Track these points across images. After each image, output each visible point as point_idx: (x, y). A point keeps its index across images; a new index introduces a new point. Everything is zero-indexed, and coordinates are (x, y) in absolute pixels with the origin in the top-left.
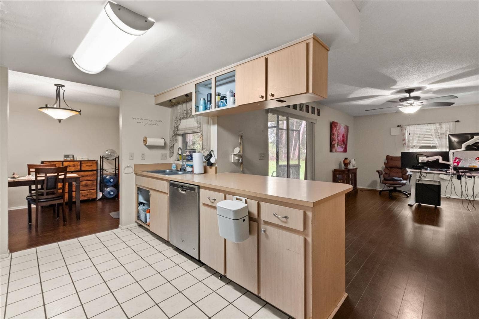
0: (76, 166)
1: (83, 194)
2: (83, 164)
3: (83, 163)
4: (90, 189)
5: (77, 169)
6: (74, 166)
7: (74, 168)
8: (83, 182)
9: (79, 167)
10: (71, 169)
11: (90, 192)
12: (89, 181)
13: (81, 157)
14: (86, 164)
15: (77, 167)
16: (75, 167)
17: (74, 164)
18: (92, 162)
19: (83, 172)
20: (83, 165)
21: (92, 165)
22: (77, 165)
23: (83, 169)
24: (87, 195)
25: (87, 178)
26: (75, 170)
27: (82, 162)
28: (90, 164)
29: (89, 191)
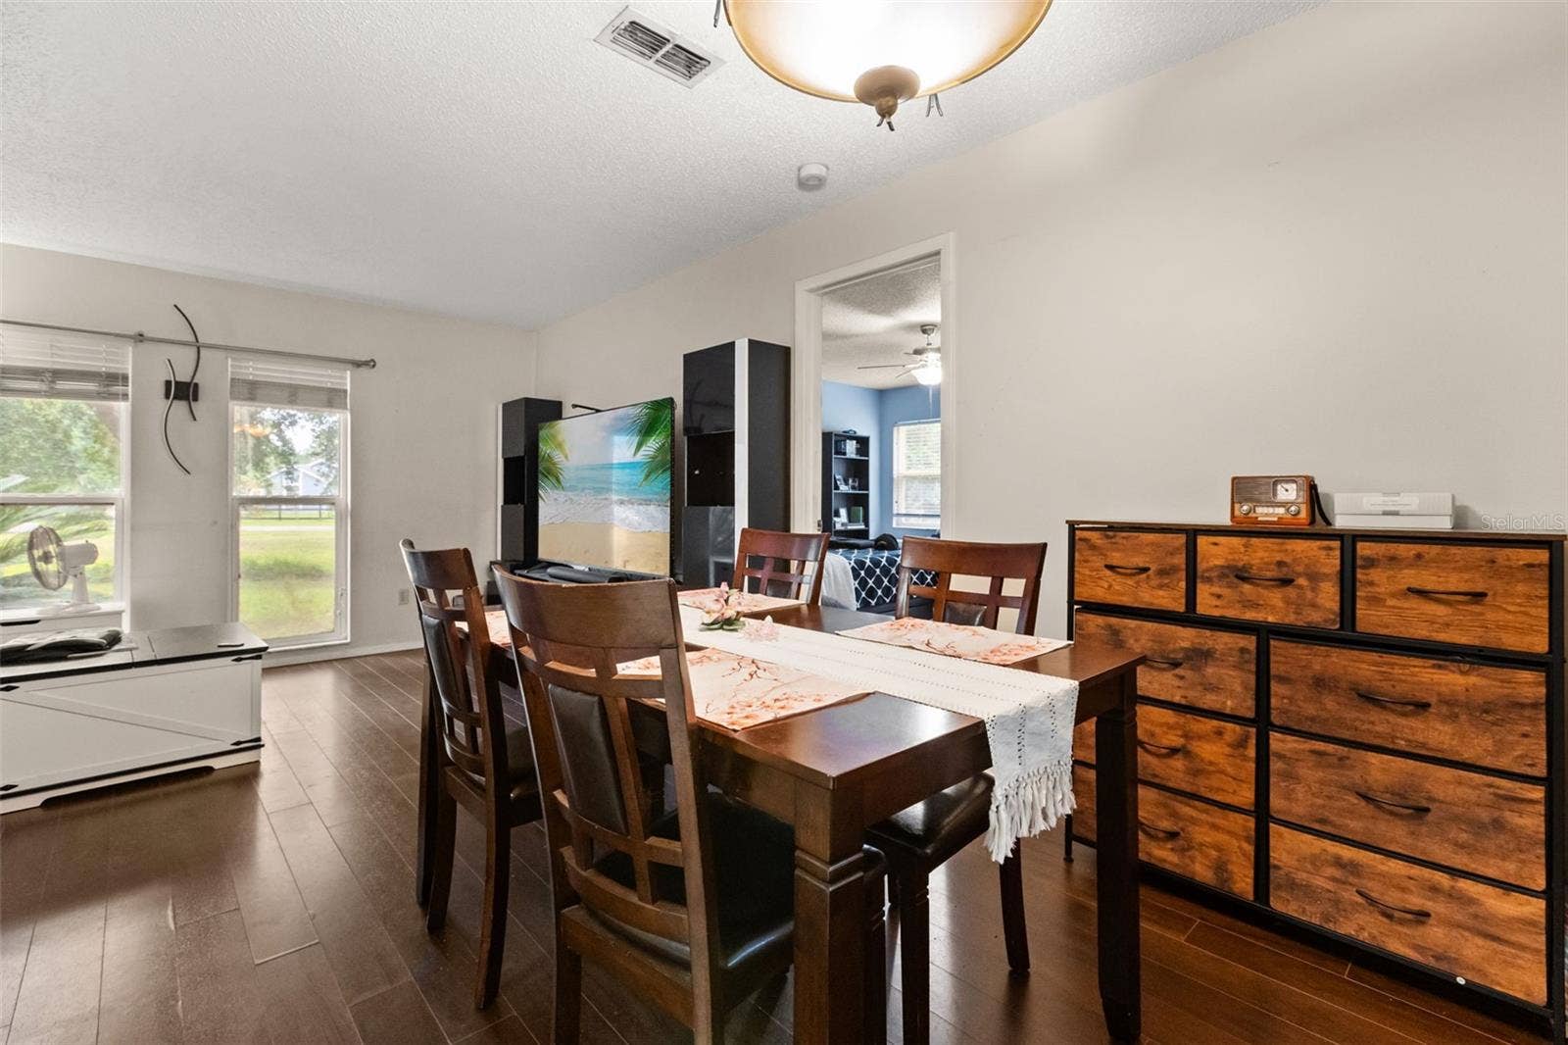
0: (1302, 581)
1: (1375, 889)
2: (1375, 574)
3: (1371, 563)
4: (1459, 861)
5: (1315, 617)
6: (1286, 582)
7: (1288, 602)
8: (1374, 758)
9: (1329, 597)
10: (1255, 605)
11: (1454, 896)
12: (1447, 773)
13: (1374, 501)
14: (1411, 577)
15: (1309, 595)
16: (1291, 592)
17: (1280, 564)
18: (1478, 551)
19: (1374, 656)
20: (1378, 581)
21: (1478, 597)
22: (1314, 578)
23: (1369, 618)
24: (1422, 916)
25: (1414, 723)
26: (1290, 619)
27: (1364, 549)
28: (1454, 582)
29: (1442, 879)
